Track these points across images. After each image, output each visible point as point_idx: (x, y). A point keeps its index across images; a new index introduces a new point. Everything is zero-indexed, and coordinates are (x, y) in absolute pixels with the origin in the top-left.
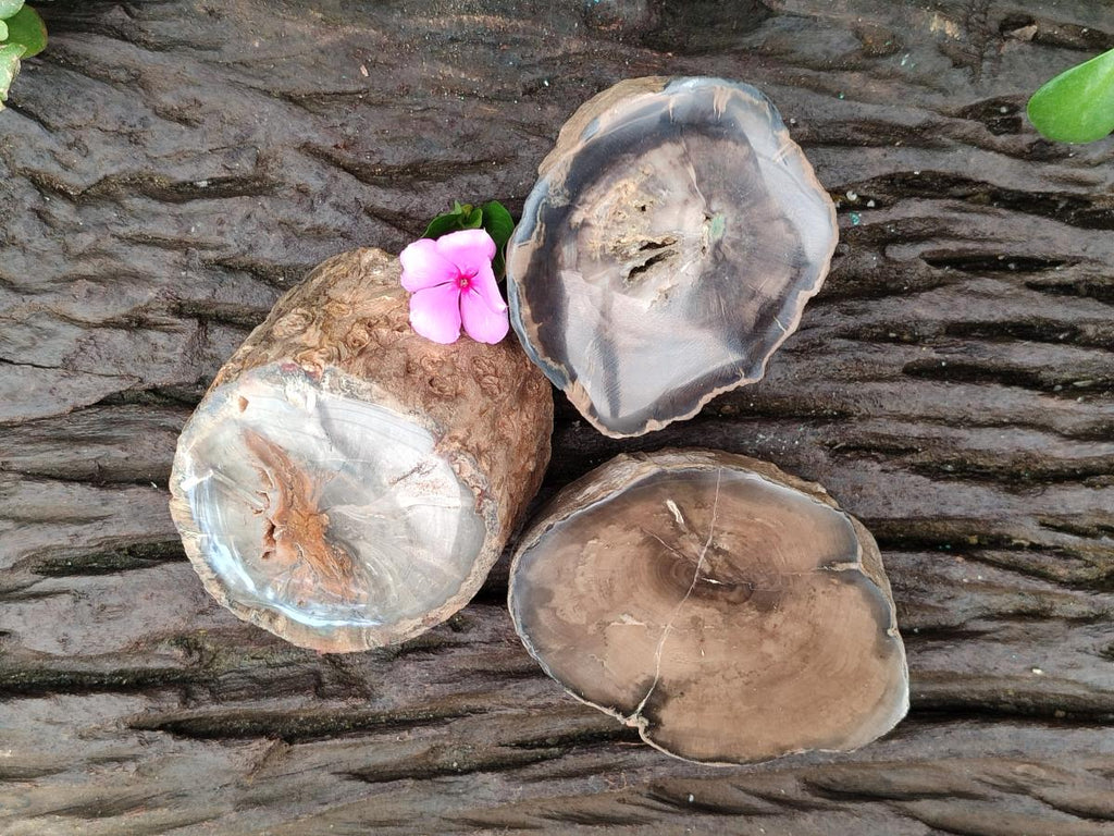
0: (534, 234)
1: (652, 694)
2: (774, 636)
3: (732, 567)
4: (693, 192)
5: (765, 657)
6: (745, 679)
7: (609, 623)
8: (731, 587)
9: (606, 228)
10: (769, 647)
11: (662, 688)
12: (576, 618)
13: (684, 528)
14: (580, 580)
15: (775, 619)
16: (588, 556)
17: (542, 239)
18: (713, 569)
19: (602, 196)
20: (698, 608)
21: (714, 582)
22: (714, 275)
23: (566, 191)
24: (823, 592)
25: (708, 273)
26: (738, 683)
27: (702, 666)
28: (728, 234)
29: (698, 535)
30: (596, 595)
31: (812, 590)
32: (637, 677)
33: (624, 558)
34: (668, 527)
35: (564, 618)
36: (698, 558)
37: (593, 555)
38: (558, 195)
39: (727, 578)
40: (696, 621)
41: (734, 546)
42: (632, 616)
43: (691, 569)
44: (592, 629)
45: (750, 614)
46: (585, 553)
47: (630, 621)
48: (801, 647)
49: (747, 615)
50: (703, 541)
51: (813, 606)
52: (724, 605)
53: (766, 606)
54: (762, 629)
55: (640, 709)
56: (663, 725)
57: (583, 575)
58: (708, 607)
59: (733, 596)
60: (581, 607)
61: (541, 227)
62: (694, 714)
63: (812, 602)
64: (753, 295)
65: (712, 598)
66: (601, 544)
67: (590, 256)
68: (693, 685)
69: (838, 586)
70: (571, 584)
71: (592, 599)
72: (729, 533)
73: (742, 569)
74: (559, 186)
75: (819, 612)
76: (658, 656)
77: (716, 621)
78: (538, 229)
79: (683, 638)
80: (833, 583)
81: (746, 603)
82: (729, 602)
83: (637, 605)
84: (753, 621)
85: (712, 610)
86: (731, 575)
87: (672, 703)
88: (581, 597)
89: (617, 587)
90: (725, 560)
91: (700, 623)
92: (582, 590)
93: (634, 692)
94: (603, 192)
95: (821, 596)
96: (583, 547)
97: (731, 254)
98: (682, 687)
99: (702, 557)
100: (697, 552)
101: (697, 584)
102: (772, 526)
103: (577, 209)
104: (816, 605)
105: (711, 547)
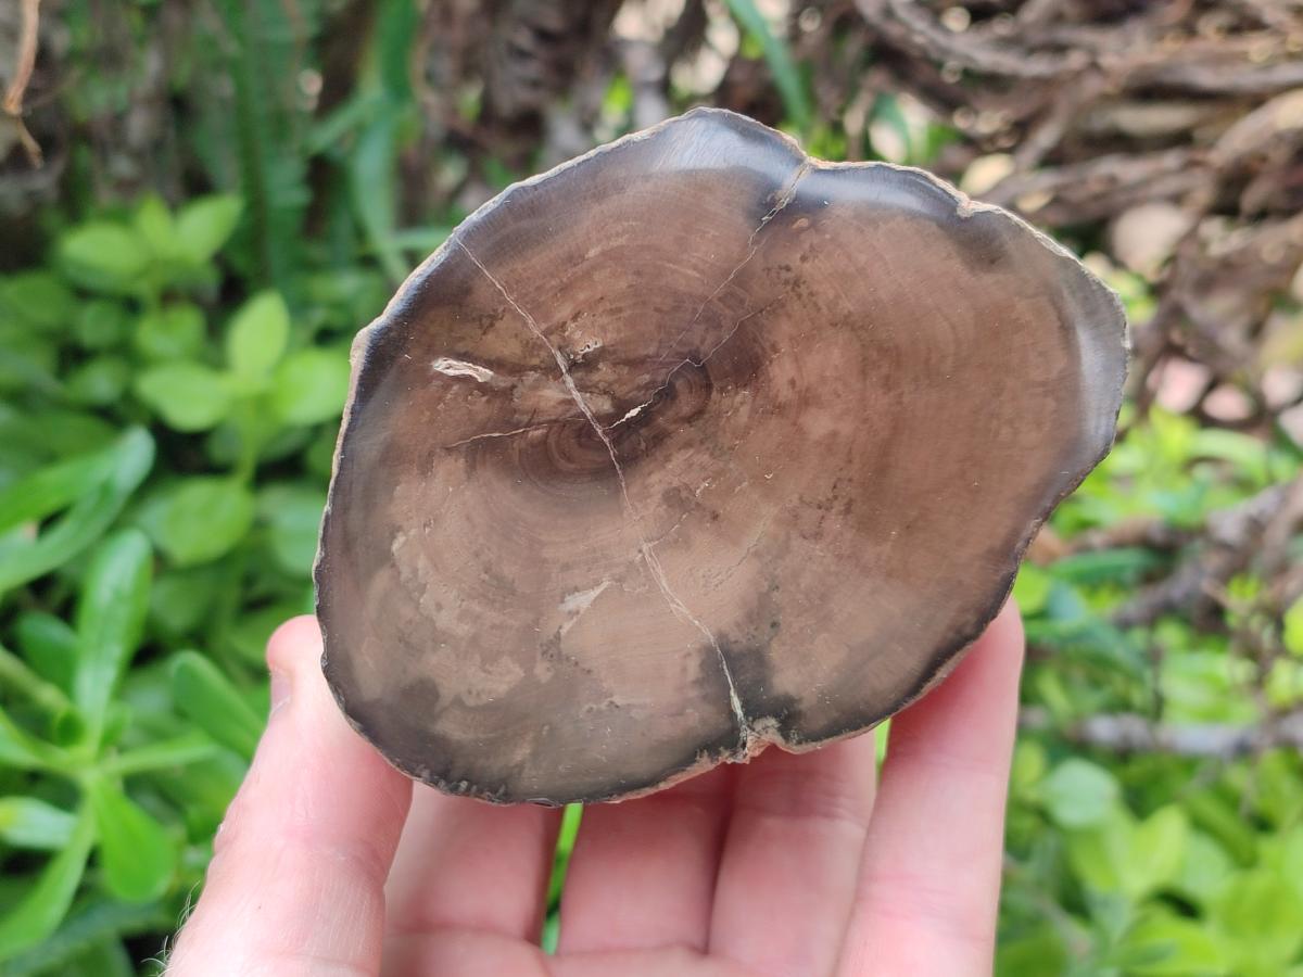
1: (733, 673)
2: (807, 400)
3: (636, 364)
5: (830, 442)
6: (839, 506)
7: (558, 637)
8: (667, 394)
10: (818, 424)
11: (736, 649)
12: (503, 680)
13: (503, 382)
14: (444, 620)
15: (781, 373)
16: (415, 571)
18: (613, 398)
20: (655, 477)
21: (634, 412)
24: (804, 259)
26: (834, 523)
27: (757, 554)
29: (534, 368)
30: (493, 616)
31: (784, 275)
32: (684, 670)
33: (468, 518)
34: (480, 403)
35: (485, 699)
36: (571, 402)
37: (422, 563)
39: (647, 387)
40: (677, 500)
41: (603, 329)
42: (576, 589)
43: (582, 431)
44: (543, 671)
45: (738, 405)
46: (406, 573)
47: (582, 601)
48: (864, 373)
49: (737, 410)
50: (551, 370)
51: (811, 294)
52: (685, 432)
53: (745, 364)
54: (780, 409)
55: (740, 712)
56: (800, 700)
57: (439, 607)
58: (668, 459)
59: (686, 404)
60: (490, 659)
62: (824, 635)
63: (803, 290)
65: (659, 439)
66: (413, 532)
68: (776, 596)
69: (813, 226)
70: (439, 638)
71: (493, 627)
72: (575, 319)
73: (652, 350)
75: (831, 296)
76: (680, 608)
77: (703, 468)
79: (683, 542)
80: (802, 230)
81: (714, 395)
82: (689, 420)
83: (566, 567)
84: (754, 411)
85: (679, 459)
86: (647, 377)
87: (776, 653)
88: (474, 640)
89: (509, 571)
90: (615, 364)
91: (684, 494)
92: (463, 630)
93: (704, 698)
95: (807, 266)
96: (393, 566)
98: (762, 612)
99: (576, 395)
100: (562, 396)
101: (616, 442)
102: (622, 241)
104: (815, 288)
105: (573, 366)
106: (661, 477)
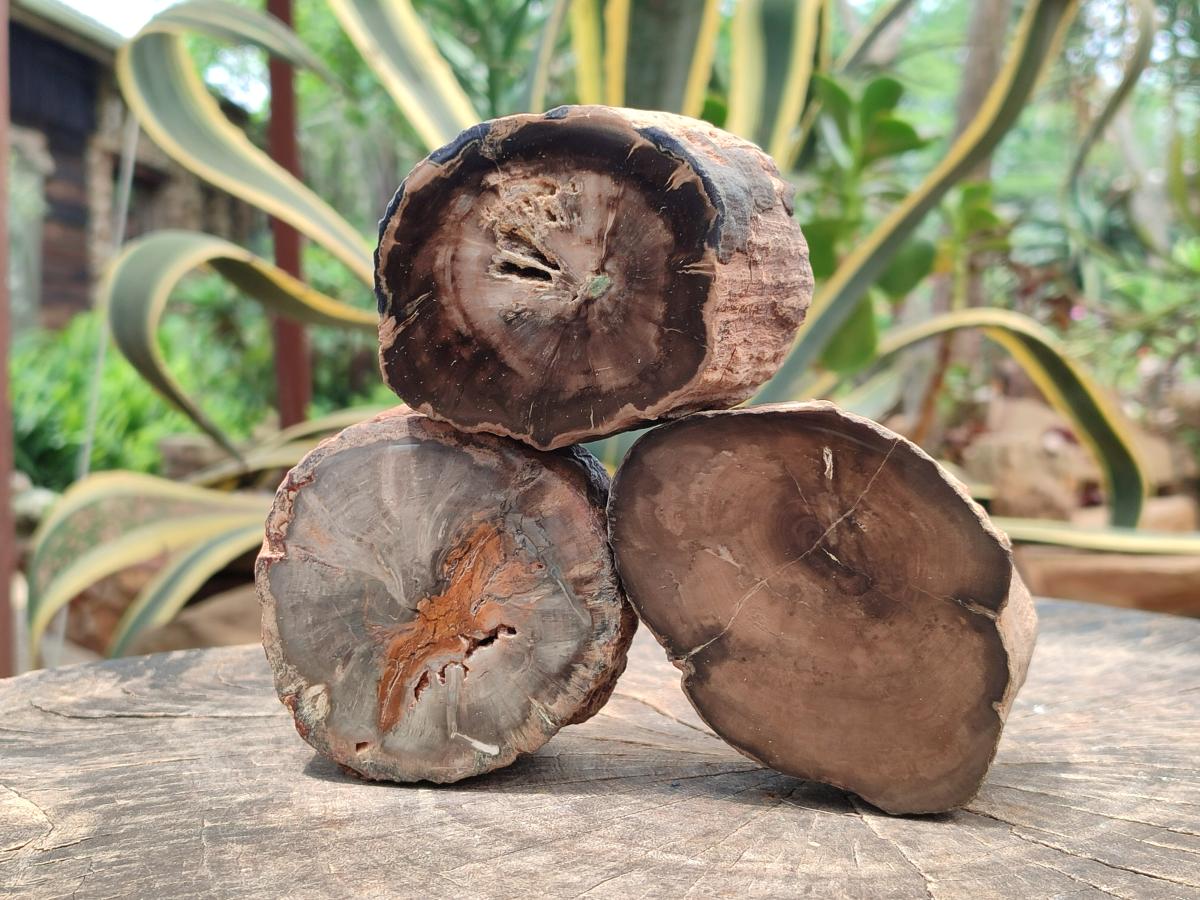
0: (448, 163)
1: (711, 645)
2: (869, 647)
3: (860, 552)
4: (600, 237)
5: (850, 666)
6: (817, 678)
7: (703, 548)
8: (849, 573)
9: (508, 208)
10: (859, 656)
11: (726, 642)
12: (672, 525)
13: (829, 486)
14: (695, 487)
15: (880, 630)
16: (716, 466)
17: (451, 172)
18: (839, 544)
19: (525, 177)
20: (802, 577)
21: (833, 558)
22: (567, 326)
23: (500, 147)
24: (944, 627)
25: (564, 319)
26: (807, 678)
27: (778, 641)
28: (605, 300)
29: (840, 499)
30: (704, 512)
31: (933, 618)
32: (706, 618)
33: (752, 485)
34: (813, 476)
35: (660, 519)
36: (829, 524)
37: (721, 468)
38: (491, 145)
39: (849, 561)
40: (795, 590)
41: (873, 530)
42: (731, 551)
43: (816, 530)
44: (683, 544)
45: (855, 612)
46: (715, 460)
47: (726, 556)
48: (892, 675)
49: (852, 612)
50: (843, 510)
51: (927, 636)
52: (832, 588)
53: (878, 611)
54: (860, 635)
55: (693, 653)
56: (709, 683)
57: (700, 483)
58: (814, 582)
59: (847, 584)
60: (683, 516)
61: (458, 162)
62: (747, 688)
63: (928, 631)
64: (588, 372)
65: (824, 575)
66: (735, 459)
67: (478, 221)
68: (759, 656)
69: (963, 628)
70: (684, 487)
71: (699, 513)
72: (874, 514)
73: (870, 558)
74: (498, 139)
75: (930, 646)
76: (737, 608)
77: (815, 601)
78: (454, 161)
79: (773, 601)
80: (959, 622)
81: (857, 598)
82: (839, 587)
83: (741, 543)
84: (854, 621)
85: (816, 587)
86: (855, 560)
87: (729, 664)
88: (689, 505)
89: (731, 514)
90: (857, 542)
91: (798, 595)
92: (693, 498)
93: (695, 633)
94: (528, 174)
95: (941, 629)
96: (715, 454)
97: (594, 318)
98: (750, 651)
99: (834, 525)
100: (830, 517)
101: (815, 552)
102: (924, 528)
103: (497, 171)
104: (931, 637)
105: (848, 519)
106: (803, 580)
